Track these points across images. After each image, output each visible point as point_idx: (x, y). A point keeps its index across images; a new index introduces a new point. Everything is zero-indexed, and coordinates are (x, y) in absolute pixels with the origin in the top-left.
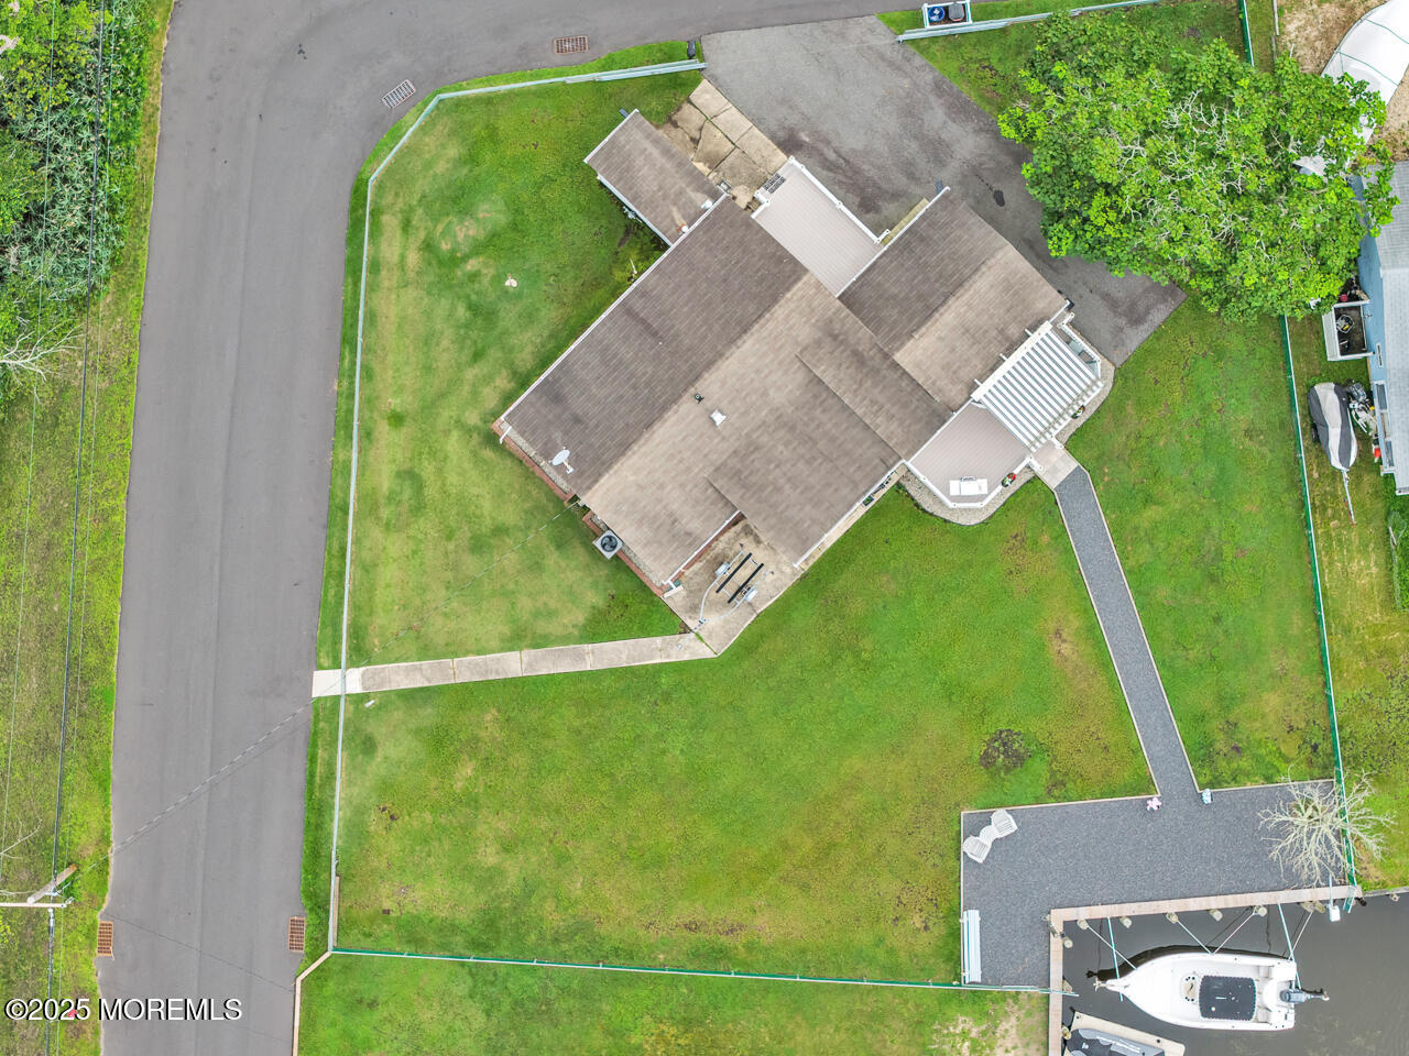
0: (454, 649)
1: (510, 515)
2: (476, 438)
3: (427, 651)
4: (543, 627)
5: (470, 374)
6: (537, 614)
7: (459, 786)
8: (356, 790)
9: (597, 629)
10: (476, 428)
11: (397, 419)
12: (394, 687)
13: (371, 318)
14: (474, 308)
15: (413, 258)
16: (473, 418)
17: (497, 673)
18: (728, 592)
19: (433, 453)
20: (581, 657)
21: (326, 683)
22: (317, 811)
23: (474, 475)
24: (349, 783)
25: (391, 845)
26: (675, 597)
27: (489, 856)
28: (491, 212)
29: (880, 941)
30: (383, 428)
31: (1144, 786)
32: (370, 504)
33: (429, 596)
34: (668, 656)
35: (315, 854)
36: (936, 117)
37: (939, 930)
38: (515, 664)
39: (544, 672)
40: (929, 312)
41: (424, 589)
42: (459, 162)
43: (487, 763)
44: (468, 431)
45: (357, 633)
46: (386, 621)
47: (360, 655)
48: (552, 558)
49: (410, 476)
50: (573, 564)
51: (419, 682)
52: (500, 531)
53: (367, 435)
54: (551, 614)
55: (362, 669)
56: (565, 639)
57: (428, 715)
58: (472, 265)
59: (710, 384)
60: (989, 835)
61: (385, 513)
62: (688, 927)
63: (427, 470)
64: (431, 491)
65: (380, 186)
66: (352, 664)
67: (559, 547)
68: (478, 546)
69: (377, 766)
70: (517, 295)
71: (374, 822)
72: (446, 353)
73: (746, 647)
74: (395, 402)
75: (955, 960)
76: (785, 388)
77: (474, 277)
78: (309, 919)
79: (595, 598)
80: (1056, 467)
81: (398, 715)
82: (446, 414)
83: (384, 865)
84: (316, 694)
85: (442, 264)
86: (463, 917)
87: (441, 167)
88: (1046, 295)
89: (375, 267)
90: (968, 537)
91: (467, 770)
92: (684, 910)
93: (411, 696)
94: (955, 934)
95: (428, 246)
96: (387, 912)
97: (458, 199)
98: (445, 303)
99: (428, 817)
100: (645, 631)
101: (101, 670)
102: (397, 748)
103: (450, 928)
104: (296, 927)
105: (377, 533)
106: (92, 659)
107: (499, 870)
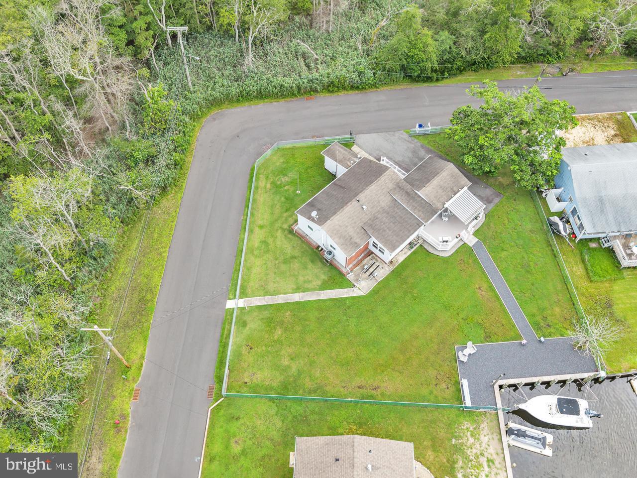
0: (276, 292)
1: (297, 253)
2: (286, 232)
3: (267, 293)
4: (306, 286)
8: (238, 339)
9: (324, 286)
10: (286, 229)
12: (255, 305)
13: (254, 201)
15: (268, 186)
16: (285, 226)
17: (291, 300)
18: (368, 273)
19: (272, 236)
20: (319, 295)
21: (230, 304)
22: (223, 346)
23: (285, 242)
24: (235, 337)
25: (250, 358)
26: (351, 277)
27: (286, 362)
29: (431, 393)
32: (251, 251)
33: (269, 276)
34: (349, 295)
35: (221, 363)
37: (452, 389)
38: (297, 297)
39: (307, 300)
40: (429, 181)
43: (286, 330)
44: (284, 230)
45: (243, 289)
46: (253, 284)
47: (244, 294)
50: (317, 267)
51: (263, 303)
52: (293, 257)
53: (251, 231)
55: (244, 299)
56: (314, 289)
58: (286, 188)
59: (361, 197)
61: (256, 253)
62: (359, 387)
63: (270, 240)
66: (240, 297)
69: (246, 331)
71: (244, 350)
72: (277, 210)
74: (261, 222)
75: (460, 399)
76: (385, 202)
77: (286, 191)
78: (216, 386)
80: (471, 241)
81: (255, 314)
82: (278, 225)
83: (247, 365)
84: (226, 308)
85: (276, 187)
88: (464, 180)
90: (446, 260)
91: (279, 332)
92: (358, 381)
93: (260, 308)
94: (459, 390)
96: (246, 383)
97: (283, 172)
99: (264, 348)
100: (341, 287)
102: (254, 324)
103: (269, 389)
104: (211, 389)
105: (252, 258)
107: (289, 367)
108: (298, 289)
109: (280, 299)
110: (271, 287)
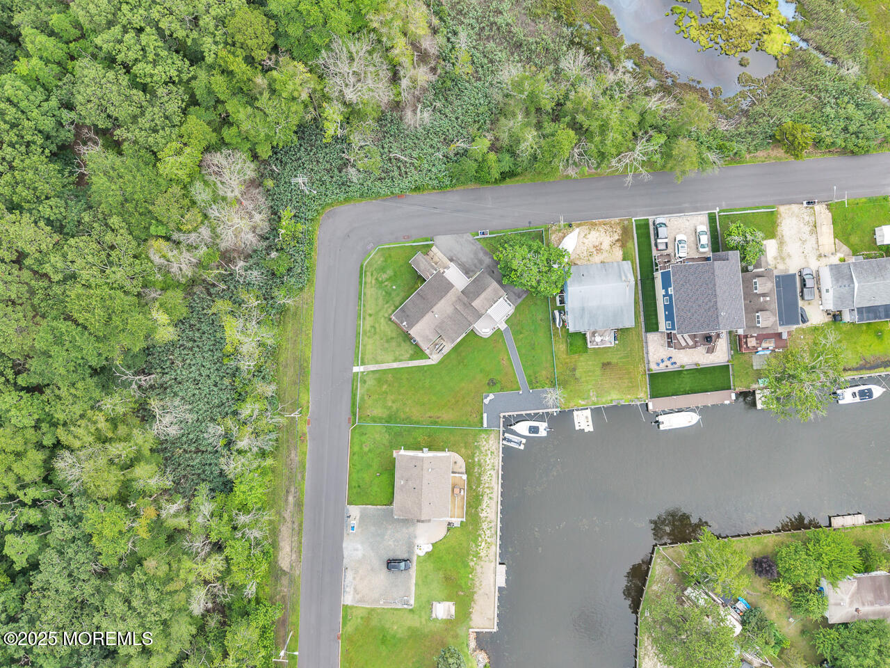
0: (383, 362)
1: (394, 335)
2: (387, 320)
3: (377, 362)
4: (401, 357)
5: (386, 306)
6: (399, 355)
7: (384, 390)
8: (362, 391)
9: (412, 358)
11: (370, 315)
12: (370, 370)
13: (365, 294)
14: (386, 292)
15: (373, 282)
16: (386, 315)
17: (392, 367)
18: (438, 351)
19: (378, 322)
20: (408, 363)
21: (356, 369)
22: (354, 396)
23: (387, 327)
24: (360, 390)
25: (370, 402)
26: (427, 352)
27: (390, 404)
28: (390, 272)
29: (467, 420)
30: (368, 317)
31: (519, 389)
32: (365, 333)
33: (378, 351)
34: (426, 363)
35: (354, 404)
36: (481, 255)
37: (479, 417)
38: (395, 365)
39: (402, 367)
40: (479, 295)
41: (376, 350)
42: (383, 261)
43: (389, 385)
44: (386, 318)
45: (362, 359)
46: (368, 356)
47: (363, 363)
48: (403, 344)
49: (373, 327)
50: (407, 345)
51: (375, 369)
52: (392, 338)
53: (364, 318)
54: (402, 355)
55: (363, 366)
56: (406, 360)
57: (377, 375)
58: (386, 283)
59: (435, 309)
60: (489, 399)
61: (368, 334)
62: (430, 417)
63: (377, 326)
64: (378, 330)
65: (366, 266)
66: (361, 365)
67: (404, 341)
68: (387, 341)
69: (366, 386)
70: (395, 290)
71: (366, 397)
72: (380, 302)
73: (441, 362)
74: (370, 312)
75: (482, 423)
76: (450, 310)
77: (386, 286)
78: (353, 417)
79: (411, 352)
80: (503, 326)
81: (371, 376)
82: (381, 314)
83: (368, 406)
84: (354, 371)
85: (380, 283)
86: (384, 416)
87: (379, 262)
88: (502, 292)
89: (365, 283)
90: (485, 340)
91: (385, 387)
92: (429, 414)
93: (374, 372)
94: (482, 418)
95: (376, 279)
96: (369, 415)
97: (382, 269)
98: (380, 291)
99: (377, 396)
100: (422, 359)
101: (307, 367)
102: (371, 382)
103: (381, 419)
104: (349, 419)
105: (366, 338)
106: (305, 364)
107: (392, 406)
108: (395, 361)
109: (384, 366)
110: (379, 358)
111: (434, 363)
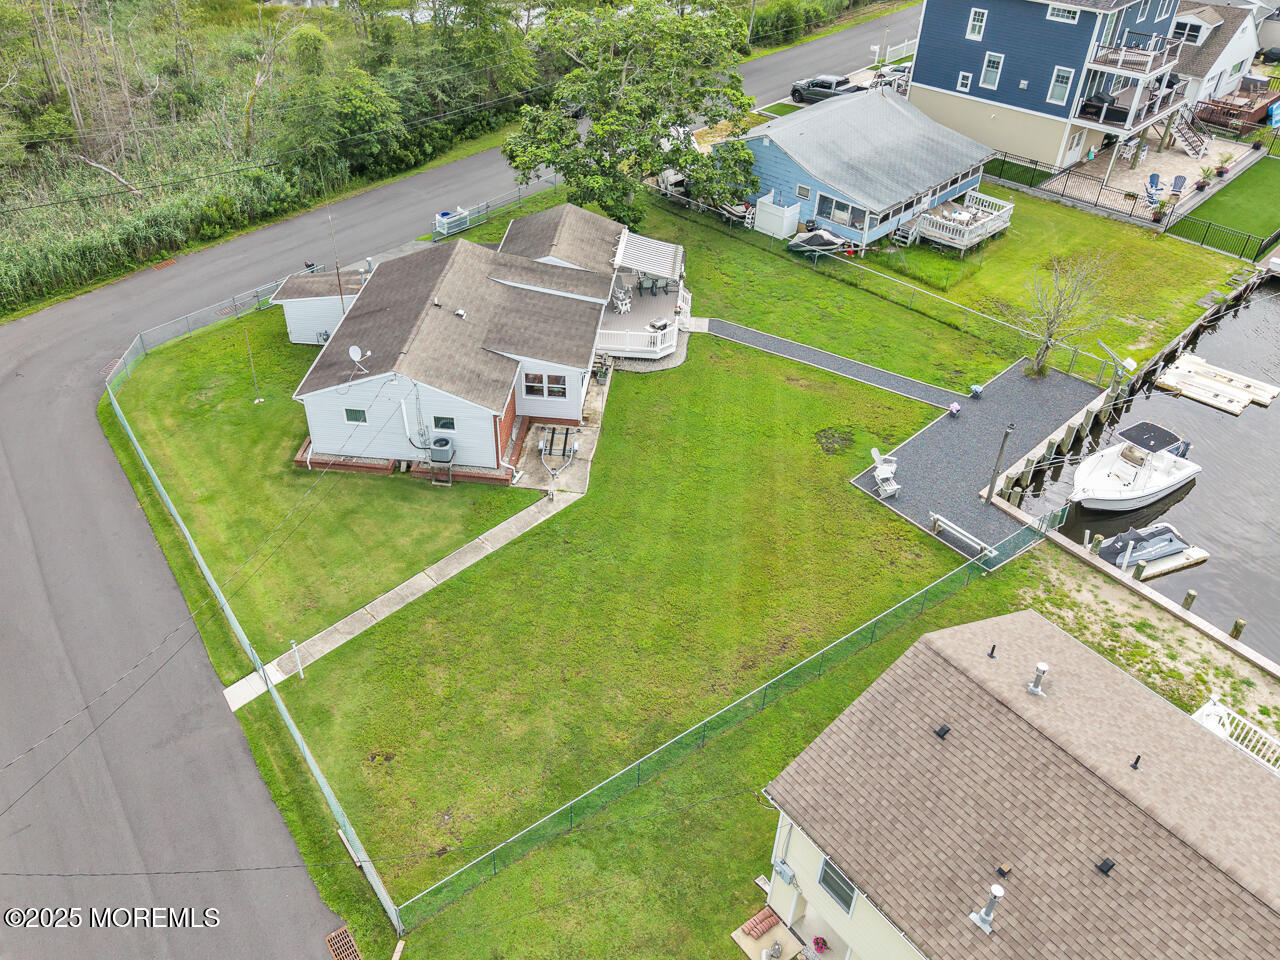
0: (358, 601)
2: (287, 479)
3: (334, 615)
4: (430, 548)
6: (419, 543)
7: (439, 692)
10: (282, 473)
11: (210, 499)
12: (318, 656)
14: (237, 423)
16: (277, 467)
17: (413, 594)
19: (254, 502)
20: (479, 547)
23: (299, 496)
25: (403, 785)
26: (522, 479)
28: (220, 381)
29: (898, 582)
30: (199, 509)
33: (310, 580)
34: (549, 513)
37: (927, 551)
38: (425, 581)
39: (455, 572)
41: (300, 580)
43: (453, 660)
44: (276, 478)
45: (255, 641)
49: (241, 522)
51: (340, 640)
52: (347, 514)
54: (431, 537)
55: (275, 662)
56: (457, 545)
58: (221, 406)
64: (268, 521)
66: (265, 662)
68: (333, 531)
69: (339, 728)
70: (268, 404)
73: (601, 479)
74: (200, 492)
76: (494, 295)
77: (226, 411)
78: (351, 922)
79: (460, 511)
80: (698, 325)
81: (337, 675)
82: (252, 476)
83: (407, 805)
84: (233, 710)
85: (197, 416)
86: (532, 797)
87: (165, 379)
88: (612, 224)
89: (143, 436)
91: (438, 675)
93: (340, 655)
95: (179, 412)
96: (443, 851)
97: (188, 387)
98: (212, 431)
99: (426, 735)
100: (516, 510)
111: (574, 497)
